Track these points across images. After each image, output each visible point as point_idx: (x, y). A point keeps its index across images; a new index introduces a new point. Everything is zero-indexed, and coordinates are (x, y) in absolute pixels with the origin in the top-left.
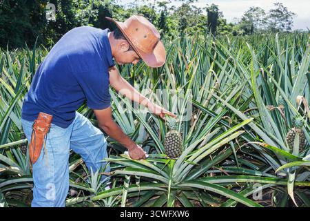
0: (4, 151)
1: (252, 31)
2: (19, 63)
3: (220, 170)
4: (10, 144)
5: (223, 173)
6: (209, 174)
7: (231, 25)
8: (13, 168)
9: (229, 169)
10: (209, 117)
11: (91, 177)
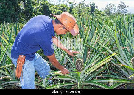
0: (4, 69)
1: (109, 14)
2: (10, 30)
3: (101, 76)
4: (6, 66)
5: (102, 77)
6: (96, 78)
7: (101, 11)
8: (8, 77)
9: (105, 76)
10: (96, 52)
11: (42, 80)
